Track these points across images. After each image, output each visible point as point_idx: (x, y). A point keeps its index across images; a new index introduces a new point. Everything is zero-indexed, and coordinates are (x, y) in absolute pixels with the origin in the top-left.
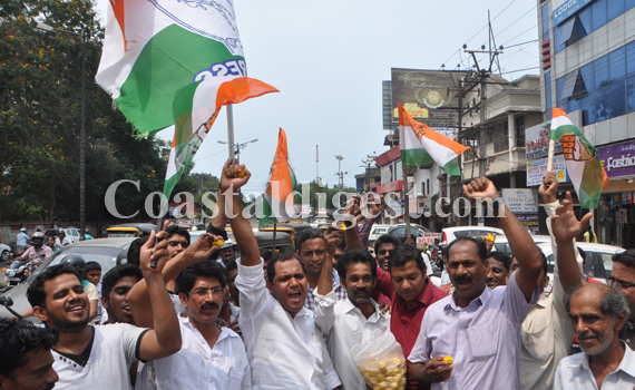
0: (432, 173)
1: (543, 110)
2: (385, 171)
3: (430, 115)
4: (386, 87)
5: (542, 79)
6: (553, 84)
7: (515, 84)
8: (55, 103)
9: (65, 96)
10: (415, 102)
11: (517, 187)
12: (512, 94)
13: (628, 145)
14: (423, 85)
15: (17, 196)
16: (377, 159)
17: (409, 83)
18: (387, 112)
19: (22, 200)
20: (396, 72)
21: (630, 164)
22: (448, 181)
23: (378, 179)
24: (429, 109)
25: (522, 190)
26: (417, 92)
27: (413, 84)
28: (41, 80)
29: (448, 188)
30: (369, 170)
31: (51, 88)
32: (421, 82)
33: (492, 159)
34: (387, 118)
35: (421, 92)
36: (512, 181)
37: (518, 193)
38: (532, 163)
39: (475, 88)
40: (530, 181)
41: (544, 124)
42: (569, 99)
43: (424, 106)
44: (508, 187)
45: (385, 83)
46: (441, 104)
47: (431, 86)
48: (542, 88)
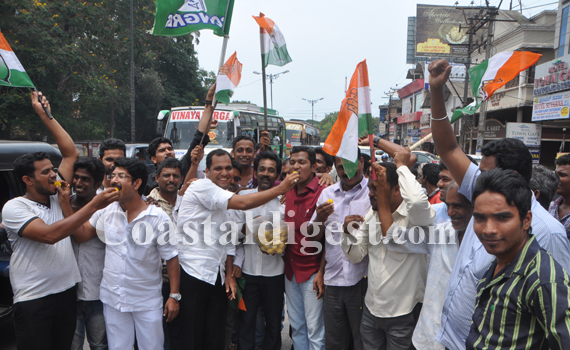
1: (556, 46)
2: (406, 104)
3: (452, 50)
4: (412, 23)
5: (559, 14)
7: (532, 20)
8: (110, 38)
9: (118, 30)
10: (437, 37)
11: (523, 121)
12: (527, 30)
14: (447, 21)
15: (84, 118)
16: (399, 91)
17: (433, 19)
18: (411, 47)
19: (89, 123)
20: (421, 9)
23: (400, 110)
24: (451, 45)
25: (527, 124)
26: (441, 28)
27: (437, 20)
28: (97, 17)
30: (391, 101)
31: (106, 25)
32: (445, 18)
33: (502, 95)
34: (411, 53)
35: (445, 27)
36: (519, 116)
37: (522, 127)
38: (539, 98)
40: (535, 117)
41: (554, 61)
43: (446, 42)
44: (515, 121)
45: (411, 19)
46: (463, 41)
47: (454, 22)
48: (558, 25)
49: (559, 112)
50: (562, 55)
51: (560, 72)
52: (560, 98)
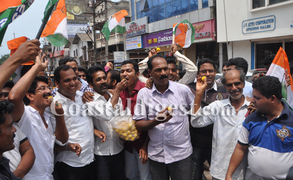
0: (78, 46)
1: (131, 16)
3: (75, 18)
5: (130, 3)
6: (135, 4)
7: (117, 4)
10: (68, 11)
11: (120, 51)
12: (116, 8)
13: (167, 32)
14: (71, 3)
21: (168, 40)
22: (87, 50)
23: (50, 50)
24: (75, 15)
26: (68, 6)
27: (66, 2)
29: (87, 53)
32: (69, 2)
35: (70, 6)
36: (117, 48)
37: (121, 53)
38: (126, 40)
39: (101, 4)
41: (131, 22)
42: (142, 11)
43: (72, 14)
44: (116, 51)
46: (80, 13)
47: (75, 3)
48: (130, 6)
49: (137, 46)
50: (134, 20)
51: (135, 27)
52: (136, 39)
